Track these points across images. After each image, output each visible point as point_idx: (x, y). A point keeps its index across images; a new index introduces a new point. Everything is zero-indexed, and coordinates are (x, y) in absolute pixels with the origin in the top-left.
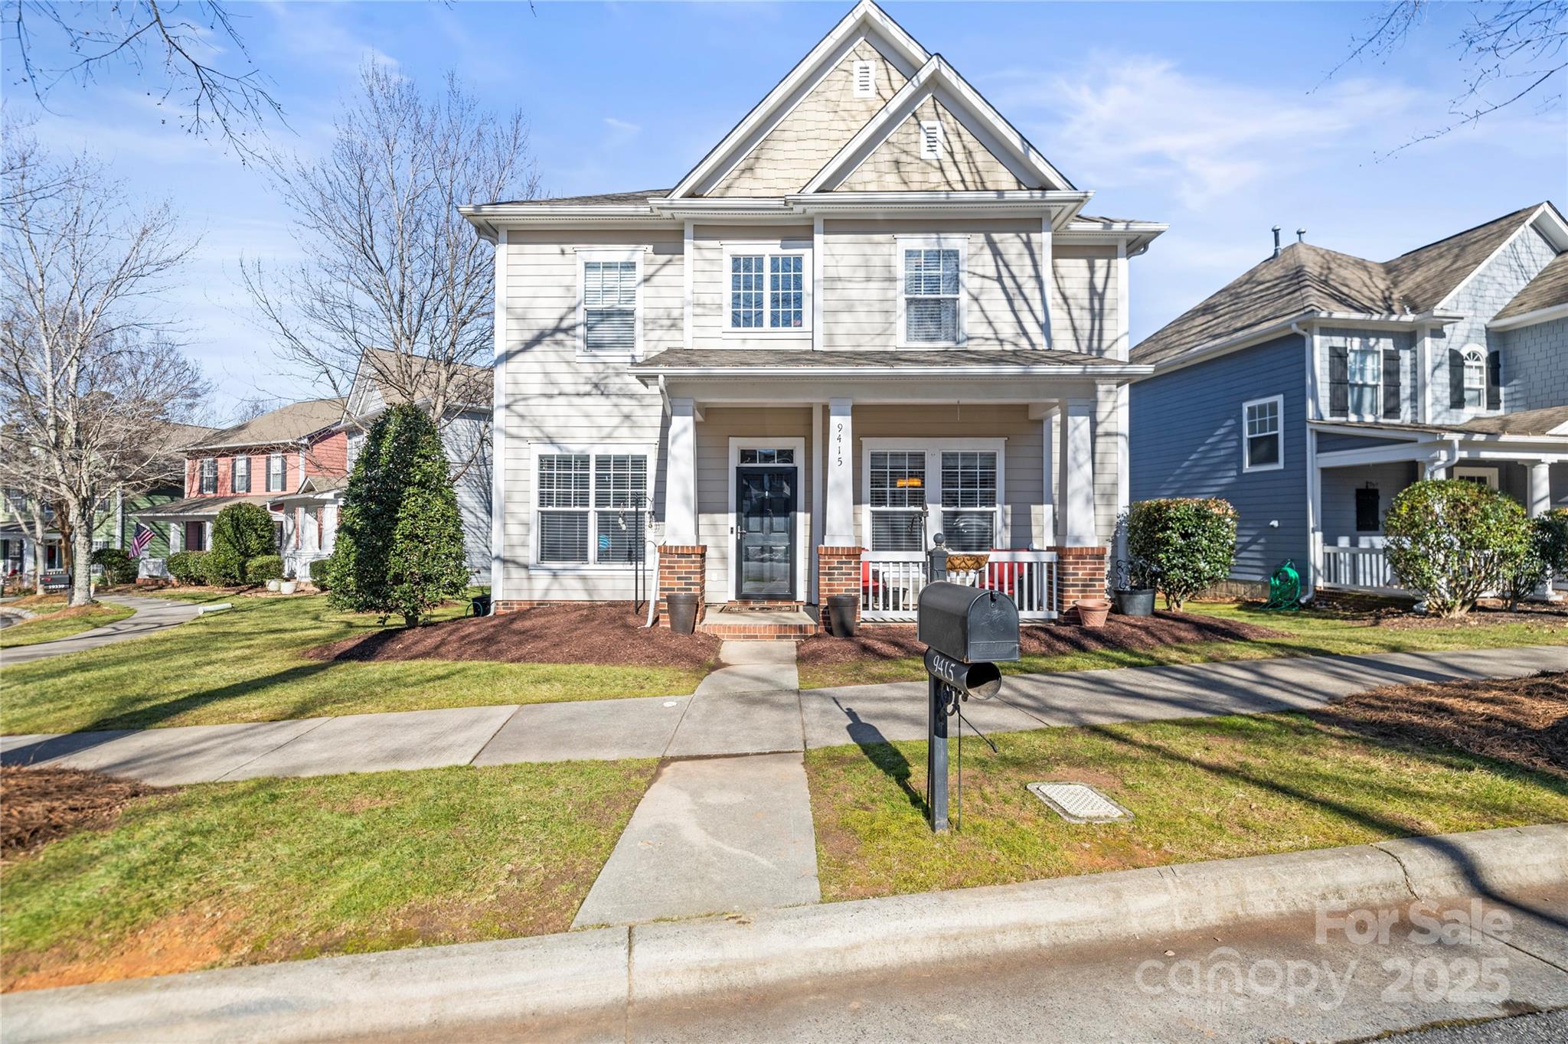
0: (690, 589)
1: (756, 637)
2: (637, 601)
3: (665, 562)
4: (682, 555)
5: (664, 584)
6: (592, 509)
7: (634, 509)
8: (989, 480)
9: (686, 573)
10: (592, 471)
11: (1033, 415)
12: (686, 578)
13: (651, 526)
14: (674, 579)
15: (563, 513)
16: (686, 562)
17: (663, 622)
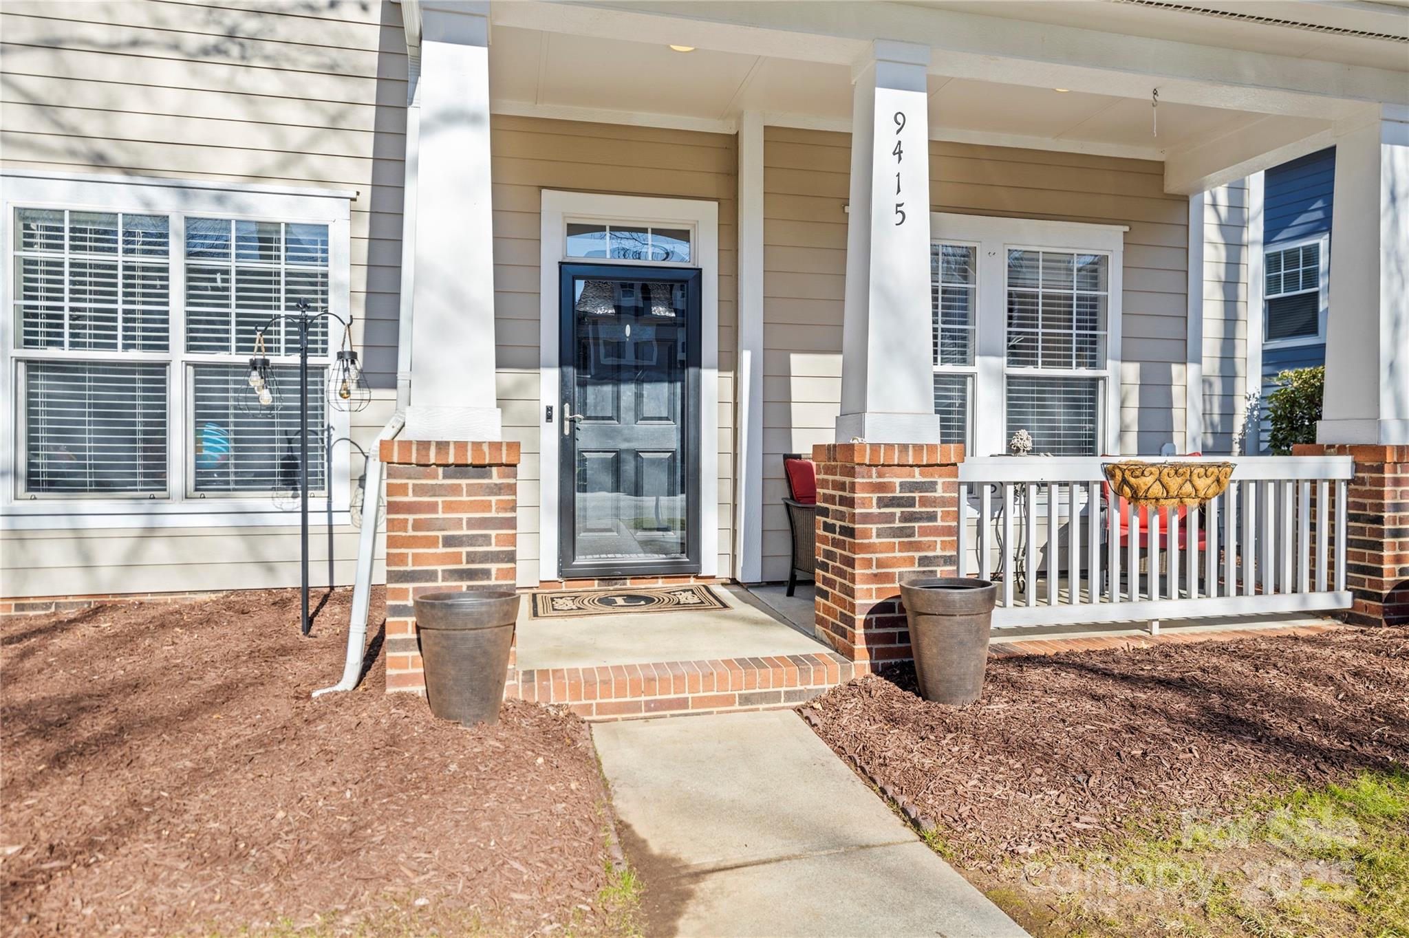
0: (486, 574)
1: (682, 703)
2: (305, 589)
3: (403, 489)
4: (460, 469)
5: (402, 559)
6: (178, 355)
7: (295, 359)
8: (1092, 314)
9: (472, 523)
10: (176, 261)
11: (1173, 185)
12: (472, 540)
13: (345, 394)
14: (432, 542)
15: (95, 366)
16: (472, 490)
17: (401, 680)
